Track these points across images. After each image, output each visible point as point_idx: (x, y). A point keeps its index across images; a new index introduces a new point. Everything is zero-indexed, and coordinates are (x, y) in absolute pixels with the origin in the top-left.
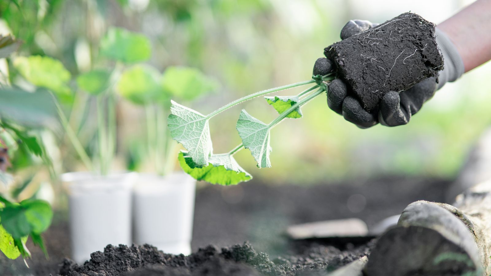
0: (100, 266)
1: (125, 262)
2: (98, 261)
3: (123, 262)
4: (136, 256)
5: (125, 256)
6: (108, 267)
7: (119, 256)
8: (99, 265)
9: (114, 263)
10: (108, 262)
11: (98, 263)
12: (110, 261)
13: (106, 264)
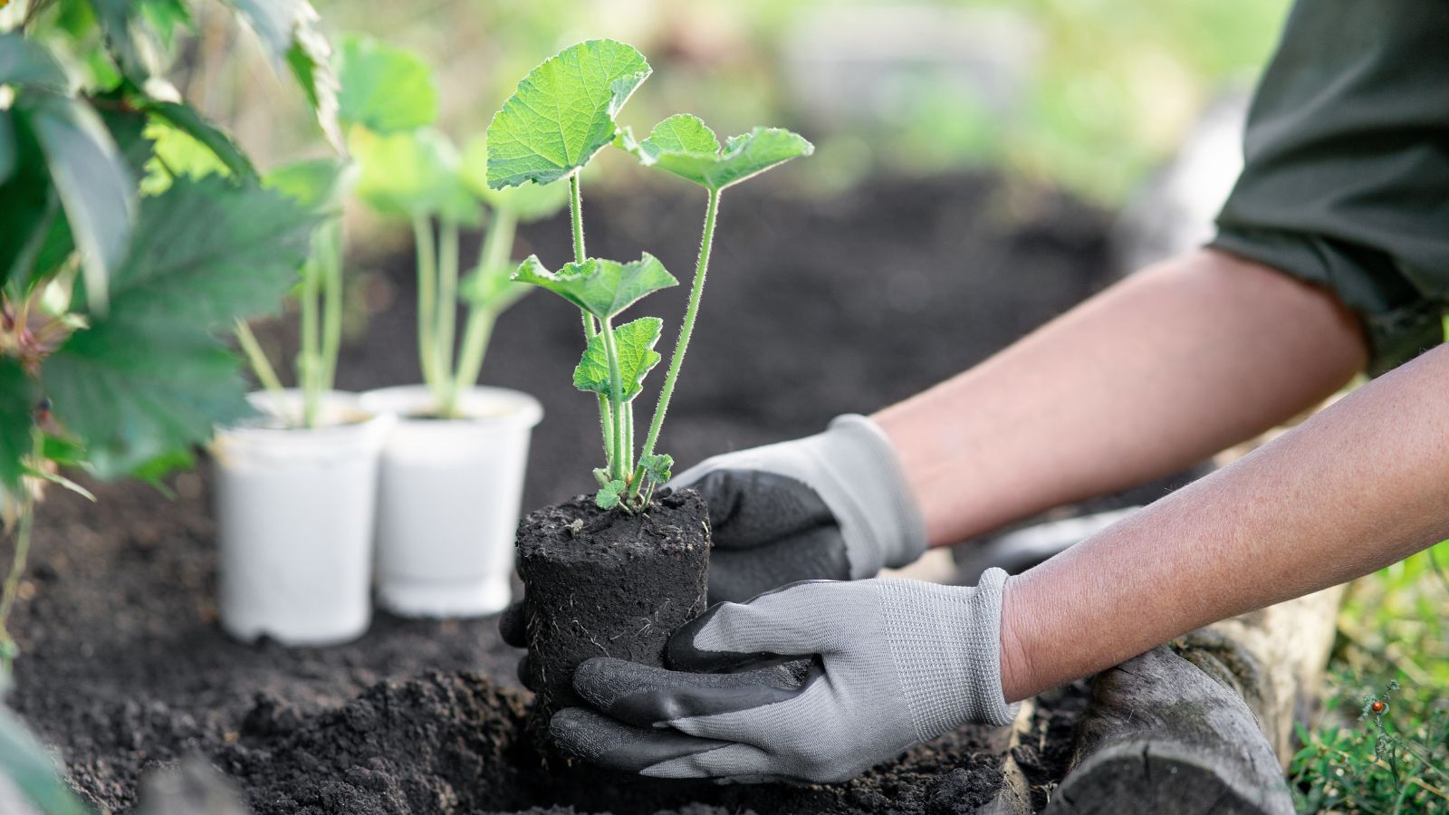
0: (367, 743)
1: (425, 729)
2: (362, 728)
3: (420, 730)
4: (446, 712)
5: (424, 712)
6: (386, 744)
7: (410, 713)
8: (363, 740)
9: (399, 733)
10: (383, 731)
11: (362, 734)
12: (387, 727)
13: (380, 736)
